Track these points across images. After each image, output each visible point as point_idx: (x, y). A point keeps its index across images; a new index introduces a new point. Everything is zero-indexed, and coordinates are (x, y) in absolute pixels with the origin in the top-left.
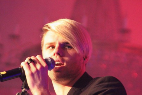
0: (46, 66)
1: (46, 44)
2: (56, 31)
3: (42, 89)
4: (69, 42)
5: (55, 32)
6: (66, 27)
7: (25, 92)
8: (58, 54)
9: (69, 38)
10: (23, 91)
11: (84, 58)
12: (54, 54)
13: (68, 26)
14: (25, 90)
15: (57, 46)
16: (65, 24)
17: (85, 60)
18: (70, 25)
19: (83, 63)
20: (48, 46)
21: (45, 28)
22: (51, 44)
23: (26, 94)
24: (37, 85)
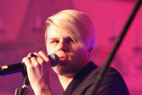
1: (50, 39)
2: (59, 25)
3: (43, 85)
4: (71, 37)
5: (57, 26)
6: (69, 21)
7: (25, 88)
10: (23, 88)
11: (89, 49)
12: (59, 50)
13: (71, 19)
14: (25, 86)
15: (61, 41)
16: (68, 18)
17: (90, 51)
18: (72, 18)
20: (51, 41)
21: (48, 22)
22: (55, 39)
23: (26, 90)
24: (37, 80)
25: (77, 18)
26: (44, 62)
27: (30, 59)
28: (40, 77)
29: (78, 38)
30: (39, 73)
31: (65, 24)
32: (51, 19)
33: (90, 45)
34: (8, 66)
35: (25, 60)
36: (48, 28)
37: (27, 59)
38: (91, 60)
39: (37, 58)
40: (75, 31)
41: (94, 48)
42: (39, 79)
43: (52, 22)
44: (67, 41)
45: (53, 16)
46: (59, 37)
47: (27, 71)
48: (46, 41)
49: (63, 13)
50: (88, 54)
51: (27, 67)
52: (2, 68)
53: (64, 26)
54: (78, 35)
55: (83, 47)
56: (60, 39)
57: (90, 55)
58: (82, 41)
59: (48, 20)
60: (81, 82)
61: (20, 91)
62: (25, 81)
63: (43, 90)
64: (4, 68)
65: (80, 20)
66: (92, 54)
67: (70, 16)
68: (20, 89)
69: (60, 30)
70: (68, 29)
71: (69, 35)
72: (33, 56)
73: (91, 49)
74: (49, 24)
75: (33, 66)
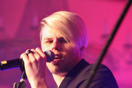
0: (45, 57)
1: (44, 39)
4: (64, 37)
6: (62, 22)
7: (23, 82)
8: (56, 48)
9: (65, 33)
10: (21, 82)
12: (53, 49)
13: (64, 21)
14: (23, 80)
15: (55, 41)
16: (61, 19)
17: (82, 50)
18: (65, 19)
19: (81, 53)
21: (42, 23)
22: (49, 39)
23: (24, 84)
24: (34, 75)
25: (70, 19)
26: (41, 58)
27: (27, 55)
28: (37, 72)
29: (70, 38)
30: (36, 68)
31: (58, 25)
32: (46, 21)
33: (82, 45)
34: (7, 61)
35: (23, 56)
36: (43, 28)
37: (24, 55)
38: (82, 58)
39: (34, 54)
40: (68, 32)
41: (86, 47)
42: (36, 74)
43: (46, 23)
44: (60, 41)
45: (47, 17)
46: (53, 38)
47: (24, 66)
48: (41, 40)
49: (57, 14)
50: (80, 53)
51: (25, 63)
52: (1, 63)
53: (57, 27)
54: (71, 35)
55: (75, 47)
56: (54, 39)
57: (82, 54)
58: (74, 41)
59: (42, 21)
60: (74, 78)
61: (18, 85)
62: (22, 76)
63: (39, 84)
64: (3, 63)
65: (72, 21)
66: (83, 52)
67: (63, 18)
68: (18, 83)
69: (54, 31)
70: (61, 30)
71: (62, 36)
72: (30, 52)
73: (83, 48)
74: (43, 25)
75: (30, 61)
